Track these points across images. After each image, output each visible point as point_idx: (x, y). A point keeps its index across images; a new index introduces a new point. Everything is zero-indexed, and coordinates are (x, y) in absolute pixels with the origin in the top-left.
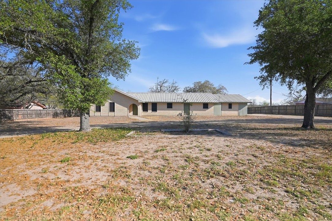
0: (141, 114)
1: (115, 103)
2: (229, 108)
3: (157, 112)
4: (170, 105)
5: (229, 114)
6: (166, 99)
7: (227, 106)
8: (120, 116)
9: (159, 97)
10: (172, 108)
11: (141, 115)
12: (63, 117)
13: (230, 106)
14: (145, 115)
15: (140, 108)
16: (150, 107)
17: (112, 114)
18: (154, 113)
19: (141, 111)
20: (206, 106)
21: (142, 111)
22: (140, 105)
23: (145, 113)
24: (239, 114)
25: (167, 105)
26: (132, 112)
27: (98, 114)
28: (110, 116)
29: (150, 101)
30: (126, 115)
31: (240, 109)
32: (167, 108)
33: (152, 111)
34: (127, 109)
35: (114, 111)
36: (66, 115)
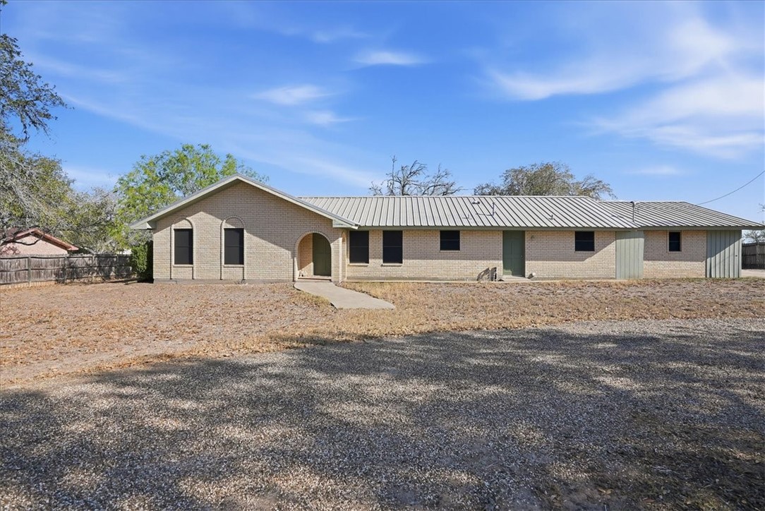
0: (344, 271)
1: (245, 231)
2: (670, 250)
3: (403, 264)
4: (450, 239)
5: (672, 271)
6: (436, 215)
7: (664, 242)
8: (264, 282)
9: (409, 208)
10: (457, 248)
11: (344, 276)
12: (99, 279)
13: (675, 239)
14: (357, 274)
15: (339, 248)
16: (376, 245)
17: (234, 271)
18: (392, 269)
19: (344, 260)
20: (585, 240)
21: (347, 260)
22: (341, 239)
23: (360, 270)
24: (708, 271)
25: (441, 238)
26: (312, 264)
27: (183, 272)
28: (228, 281)
29: (375, 224)
30: (286, 276)
31: (711, 253)
32: (442, 249)
33: (384, 262)
34: (288, 253)
35: (242, 262)
36: (112, 274)
